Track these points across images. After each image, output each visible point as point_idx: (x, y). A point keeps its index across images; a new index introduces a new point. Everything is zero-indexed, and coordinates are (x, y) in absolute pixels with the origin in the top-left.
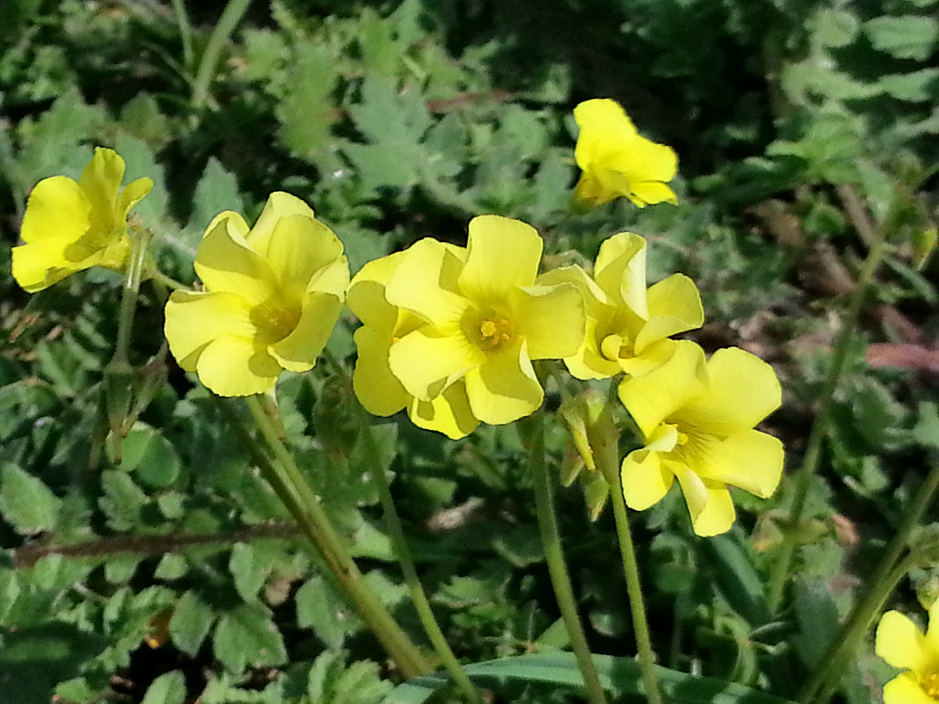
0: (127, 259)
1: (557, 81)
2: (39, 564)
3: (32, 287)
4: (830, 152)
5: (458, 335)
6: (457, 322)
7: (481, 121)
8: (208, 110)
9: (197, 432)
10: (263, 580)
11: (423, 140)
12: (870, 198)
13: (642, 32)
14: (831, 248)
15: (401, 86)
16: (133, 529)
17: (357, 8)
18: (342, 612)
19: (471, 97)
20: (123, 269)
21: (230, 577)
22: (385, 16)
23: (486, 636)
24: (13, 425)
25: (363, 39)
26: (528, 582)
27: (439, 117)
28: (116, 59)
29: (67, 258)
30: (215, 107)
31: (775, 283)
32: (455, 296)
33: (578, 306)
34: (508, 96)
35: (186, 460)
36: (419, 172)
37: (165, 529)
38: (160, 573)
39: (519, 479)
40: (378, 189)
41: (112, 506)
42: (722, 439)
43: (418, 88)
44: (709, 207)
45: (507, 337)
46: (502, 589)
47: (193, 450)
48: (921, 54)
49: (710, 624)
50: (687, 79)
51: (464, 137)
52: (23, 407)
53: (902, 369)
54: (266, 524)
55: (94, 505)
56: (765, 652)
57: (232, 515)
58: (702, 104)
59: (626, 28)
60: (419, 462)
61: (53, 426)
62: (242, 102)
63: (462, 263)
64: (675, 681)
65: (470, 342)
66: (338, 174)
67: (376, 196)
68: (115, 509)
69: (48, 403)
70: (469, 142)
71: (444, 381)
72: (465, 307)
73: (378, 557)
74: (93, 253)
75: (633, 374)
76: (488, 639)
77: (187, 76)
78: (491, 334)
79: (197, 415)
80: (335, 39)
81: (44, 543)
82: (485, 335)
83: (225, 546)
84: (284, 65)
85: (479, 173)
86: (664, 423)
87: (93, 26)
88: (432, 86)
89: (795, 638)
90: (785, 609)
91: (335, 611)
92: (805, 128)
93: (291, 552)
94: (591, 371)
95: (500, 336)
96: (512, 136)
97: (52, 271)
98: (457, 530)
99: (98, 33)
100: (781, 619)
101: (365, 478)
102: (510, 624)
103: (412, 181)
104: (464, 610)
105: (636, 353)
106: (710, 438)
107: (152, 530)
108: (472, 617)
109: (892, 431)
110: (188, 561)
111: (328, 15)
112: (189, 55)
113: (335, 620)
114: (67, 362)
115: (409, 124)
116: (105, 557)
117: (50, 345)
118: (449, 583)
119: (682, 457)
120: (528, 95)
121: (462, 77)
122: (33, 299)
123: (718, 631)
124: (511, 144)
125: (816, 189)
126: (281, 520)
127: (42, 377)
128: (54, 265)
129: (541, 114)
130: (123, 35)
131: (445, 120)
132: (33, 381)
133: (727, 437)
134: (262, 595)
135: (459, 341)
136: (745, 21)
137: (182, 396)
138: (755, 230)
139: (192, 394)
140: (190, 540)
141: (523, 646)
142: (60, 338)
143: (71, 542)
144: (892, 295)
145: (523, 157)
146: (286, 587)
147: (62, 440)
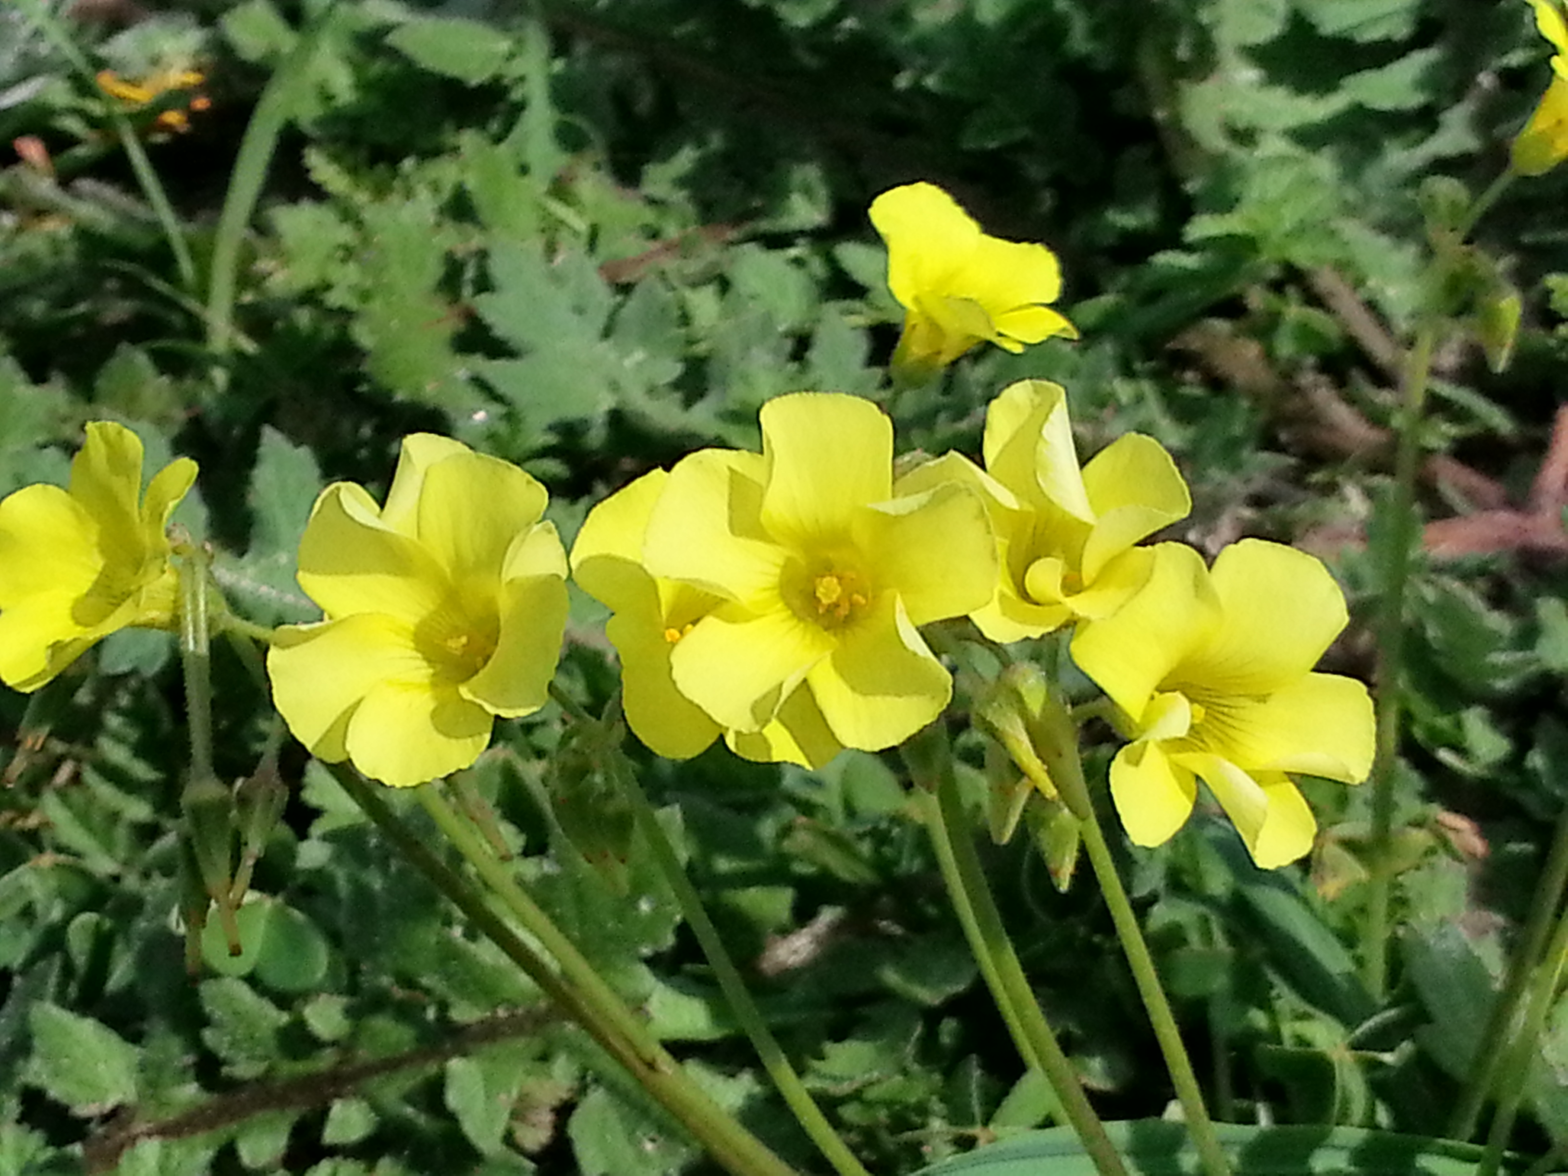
0: (177, 605)
1: (808, 191)
2: (124, 1160)
3: (28, 682)
4: (1289, 217)
5: (777, 611)
6: (774, 588)
7: (695, 285)
8: (240, 355)
9: (343, 886)
10: (506, 1115)
11: (607, 333)
12: (1371, 283)
13: (931, 82)
14: (1324, 379)
15: (551, 249)
16: (270, 1070)
17: (449, 138)
18: (653, 1140)
19: (669, 248)
20: (175, 623)
21: (451, 1118)
22: (498, 139)
23: (902, 1131)
24: (28, 940)
25: (471, 183)
26: (948, 1029)
27: (625, 289)
28: (68, 300)
29: (78, 622)
30: (249, 346)
31: (1246, 453)
32: (759, 545)
33: (977, 518)
34: (732, 234)
35: (335, 939)
36: (614, 386)
37: (325, 1060)
38: (331, 1135)
39: (896, 862)
40: (551, 428)
41: (227, 1039)
42: (1262, 699)
43: (581, 245)
44: (1108, 348)
45: (863, 601)
46: (910, 1049)
47: (342, 920)
48: (1401, 30)
49: (1276, 1036)
50: (1025, 146)
51: (676, 313)
52: (39, 908)
53: (1488, 555)
54: (494, 1017)
55: (196, 1044)
56: (1381, 1064)
57: (431, 1014)
58: (1057, 182)
59: (902, 81)
60: (723, 865)
61: (98, 925)
62: (292, 330)
63: (760, 486)
64: (1241, 1142)
65: (800, 619)
66: (480, 416)
67: (552, 439)
68: (233, 1044)
69: (79, 890)
70: (685, 319)
71: (777, 692)
72: (781, 561)
73: (690, 1037)
74: (119, 605)
75: (1093, 617)
76: (908, 1135)
77: (192, 304)
78: (834, 598)
79: (337, 858)
80: (424, 194)
81: (124, 1125)
82: (825, 601)
83: (432, 1069)
84: (348, 253)
85: (713, 369)
86: (1156, 694)
87: (16, 251)
88: (602, 239)
89: (1424, 1031)
90: (1393, 988)
91: (640, 1142)
92: (1235, 188)
93: (545, 1058)
94: (1019, 626)
95: (850, 600)
96: (752, 297)
97: (56, 648)
98: (812, 967)
99: (27, 261)
100: (1390, 1006)
101: (645, 906)
102: (936, 1105)
103: (606, 402)
104: (856, 1096)
105: (1086, 582)
106: (1242, 701)
107: (301, 1067)
108: (869, 1105)
109: (1500, 658)
110: (375, 1107)
111: (401, 159)
112: (186, 267)
113: (642, 1158)
114: (97, 818)
115: (579, 310)
116: (234, 1127)
117: (62, 794)
118: (821, 1057)
119: (1200, 744)
120: (765, 225)
121: (649, 216)
122: (32, 704)
123: (1289, 1044)
124: (755, 310)
125: (1277, 287)
126: (516, 1006)
127: (60, 849)
128: (60, 638)
129: (793, 252)
130: (70, 255)
131: (638, 291)
132: (47, 859)
133: (1269, 695)
134: (509, 1139)
135: (783, 621)
136: (1096, 32)
137: (303, 835)
138: (1189, 375)
139: (318, 828)
140: (370, 1070)
141: (969, 1136)
142: (76, 779)
143: (170, 1116)
144: (1443, 436)
145: (781, 328)
146: (547, 1118)
147: (119, 947)
